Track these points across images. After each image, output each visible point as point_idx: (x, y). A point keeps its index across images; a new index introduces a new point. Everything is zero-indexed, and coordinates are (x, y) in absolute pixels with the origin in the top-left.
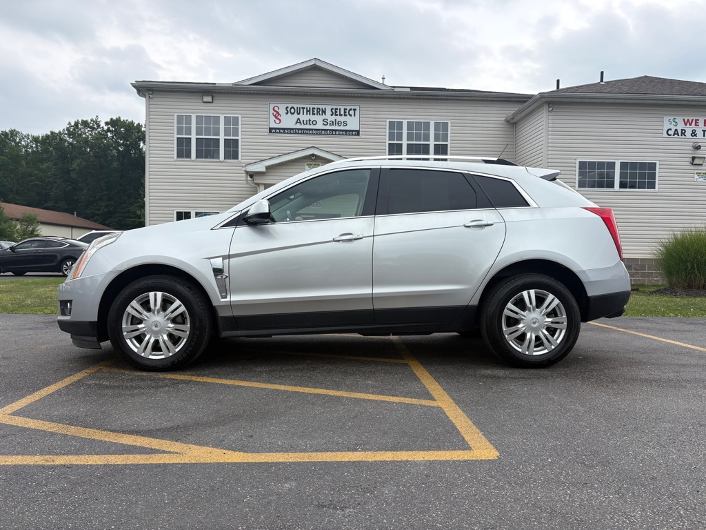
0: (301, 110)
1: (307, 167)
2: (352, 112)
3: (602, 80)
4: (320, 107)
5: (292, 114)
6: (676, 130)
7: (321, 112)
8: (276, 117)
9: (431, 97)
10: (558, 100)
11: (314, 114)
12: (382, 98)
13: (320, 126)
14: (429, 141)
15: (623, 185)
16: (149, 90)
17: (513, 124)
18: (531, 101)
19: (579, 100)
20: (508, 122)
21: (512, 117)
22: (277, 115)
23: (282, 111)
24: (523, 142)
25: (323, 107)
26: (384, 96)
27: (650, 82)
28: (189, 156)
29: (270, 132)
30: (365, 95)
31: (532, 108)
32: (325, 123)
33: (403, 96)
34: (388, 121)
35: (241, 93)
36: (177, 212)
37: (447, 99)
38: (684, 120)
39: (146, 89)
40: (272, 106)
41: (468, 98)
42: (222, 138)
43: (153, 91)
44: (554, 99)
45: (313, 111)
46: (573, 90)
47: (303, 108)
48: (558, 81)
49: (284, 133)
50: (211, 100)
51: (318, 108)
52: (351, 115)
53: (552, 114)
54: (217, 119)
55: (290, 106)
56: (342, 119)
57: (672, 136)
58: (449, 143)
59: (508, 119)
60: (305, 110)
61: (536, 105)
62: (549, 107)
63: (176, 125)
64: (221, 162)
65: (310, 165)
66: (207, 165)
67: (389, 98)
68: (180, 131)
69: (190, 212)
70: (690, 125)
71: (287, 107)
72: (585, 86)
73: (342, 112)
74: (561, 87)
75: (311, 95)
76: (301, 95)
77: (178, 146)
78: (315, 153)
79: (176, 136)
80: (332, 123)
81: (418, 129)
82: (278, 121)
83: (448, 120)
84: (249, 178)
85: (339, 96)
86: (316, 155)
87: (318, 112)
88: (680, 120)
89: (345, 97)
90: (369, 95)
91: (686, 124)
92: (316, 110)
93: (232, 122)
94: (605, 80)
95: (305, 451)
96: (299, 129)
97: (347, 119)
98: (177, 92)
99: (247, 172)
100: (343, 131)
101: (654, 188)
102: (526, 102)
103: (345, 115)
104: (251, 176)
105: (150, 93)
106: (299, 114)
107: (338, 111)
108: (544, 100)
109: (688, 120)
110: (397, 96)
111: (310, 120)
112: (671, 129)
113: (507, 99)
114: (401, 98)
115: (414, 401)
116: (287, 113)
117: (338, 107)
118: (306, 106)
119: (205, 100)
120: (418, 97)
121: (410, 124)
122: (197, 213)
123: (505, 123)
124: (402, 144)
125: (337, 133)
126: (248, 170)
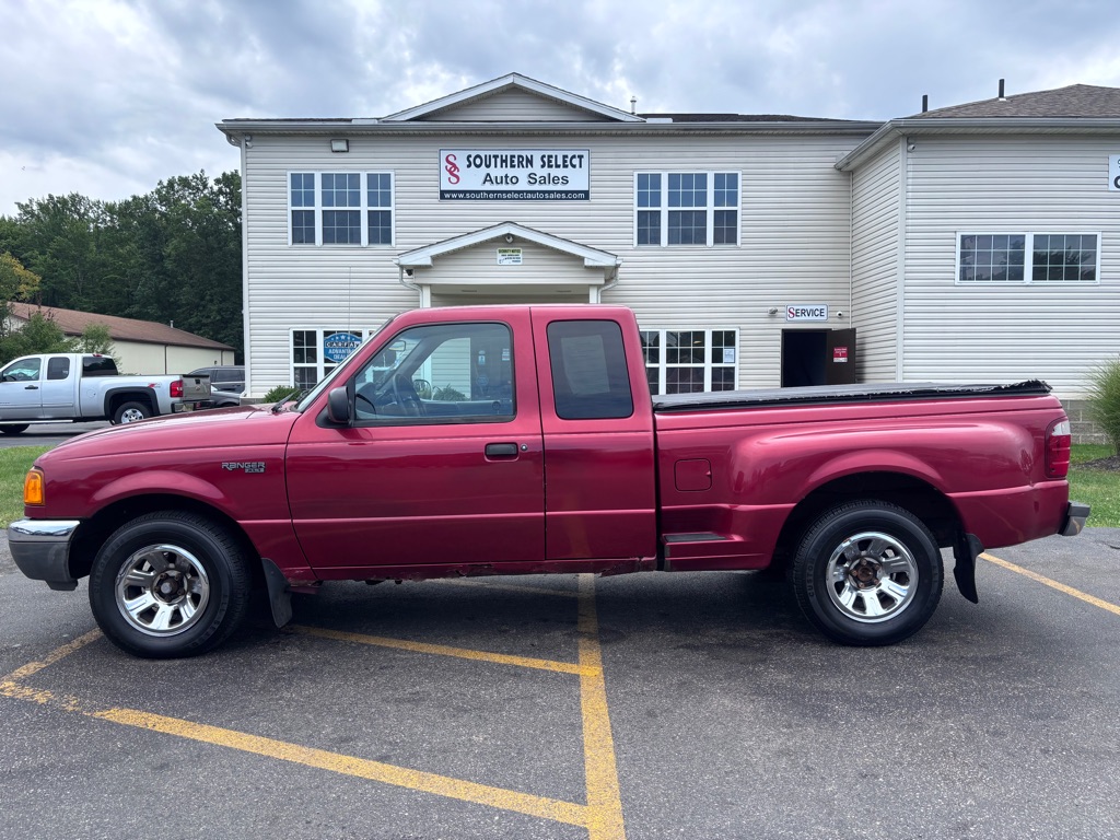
0: (493, 160)
1: (499, 256)
2: (576, 161)
3: (1001, 95)
4: (524, 154)
5: (478, 167)
7: (524, 163)
8: (451, 173)
9: (708, 132)
10: (923, 130)
11: (514, 166)
12: (626, 135)
13: (523, 185)
14: (705, 205)
15: (1039, 274)
16: (246, 135)
17: (848, 173)
18: (877, 133)
19: (961, 131)
20: (840, 169)
21: (845, 161)
22: (453, 169)
23: (461, 162)
24: (865, 203)
25: (529, 154)
26: (629, 132)
27: (1089, 95)
28: (311, 239)
29: (442, 197)
30: (598, 132)
31: (879, 145)
32: (532, 181)
33: (661, 132)
34: (636, 174)
35: (394, 135)
36: (295, 333)
37: (741, 135)
39: (239, 133)
40: (444, 154)
41: (771, 132)
42: (364, 209)
43: (251, 135)
44: (917, 130)
45: (512, 161)
46: (950, 114)
47: (496, 157)
48: (925, 98)
49: (464, 198)
50: (345, 148)
51: (519, 156)
52: (574, 166)
53: (914, 155)
54: (355, 178)
55: (474, 154)
56: (560, 172)
58: (738, 208)
59: (840, 165)
60: (499, 160)
61: (886, 140)
62: (909, 144)
63: (289, 190)
64: (363, 248)
65: (505, 251)
66: (342, 254)
67: (637, 135)
68: (296, 200)
69: (315, 332)
71: (470, 156)
72: (973, 104)
73: (560, 162)
74: (930, 109)
75: (508, 135)
76: (492, 135)
77: (293, 225)
78: (513, 233)
79: (291, 208)
80: (544, 180)
81: (687, 186)
82: (454, 180)
83: (738, 169)
84: (406, 275)
85: (554, 135)
86: (513, 236)
87: (520, 163)
89: (564, 135)
90: (603, 132)
92: (516, 160)
93: (380, 183)
94: (1006, 95)
96: (488, 192)
97: (568, 172)
98: (290, 135)
99: (402, 267)
100: (561, 192)
101: (1094, 279)
102: (871, 134)
103: (565, 166)
104: (410, 272)
105: (248, 138)
106: (488, 166)
107: (553, 160)
108: (898, 131)
110: (650, 132)
111: (506, 176)
113: (839, 131)
114: (658, 135)
116: (469, 166)
117: (553, 153)
118: (499, 153)
119: (335, 148)
120: (687, 132)
121: (673, 178)
122: (327, 334)
123: (835, 171)
124: (660, 212)
125: (552, 196)
126: (402, 263)
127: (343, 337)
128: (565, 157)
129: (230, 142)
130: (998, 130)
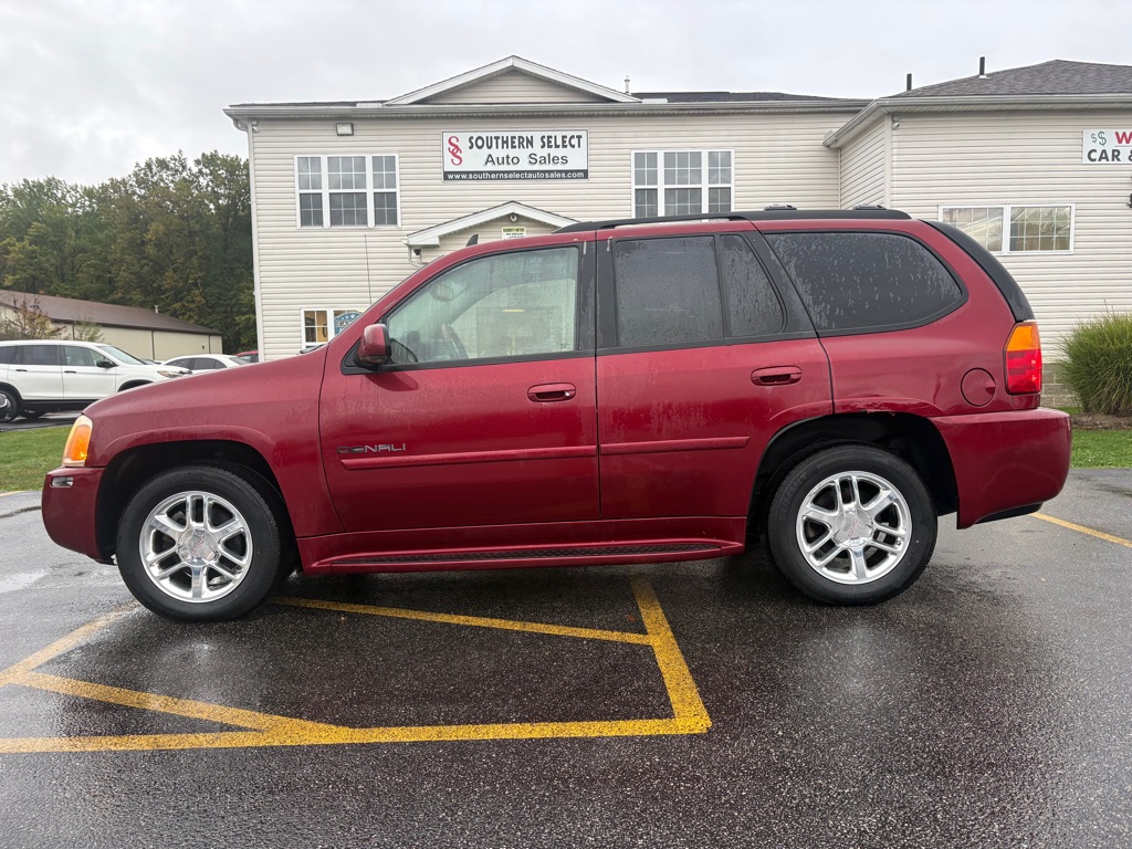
0: (494, 141)
1: (504, 235)
2: (575, 141)
3: (982, 72)
4: (524, 135)
5: (480, 148)
6: (1104, 151)
7: (525, 144)
8: (454, 155)
9: (702, 112)
10: (907, 109)
11: (515, 147)
12: (623, 116)
13: (524, 165)
14: (700, 183)
15: (1015, 245)
16: (252, 119)
17: (836, 149)
18: (865, 110)
19: (943, 108)
20: (828, 146)
21: (834, 138)
22: (455, 151)
23: (464, 144)
24: (852, 179)
25: (529, 135)
26: (626, 113)
27: (1063, 72)
28: (320, 222)
29: (446, 178)
30: (596, 113)
31: (866, 123)
32: (533, 161)
33: (656, 112)
34: (633, 152)
35: (398, 118)
36: (306, 313)
37: (733, 114)
38: (1117, 134)
39: (246, 117)
40: (447, 136)
41: (762, 110)
42: (370, 191)
43: (258, 120)
44: (902, 108)
45: (513, 142)
46: (933, 92)
47: (497, 138)
48: (909, 76)
49: (467, 179)
50: (349, 131)
51: (520, 137)
52: (573, 146)
53: (898, 132)
54: (361, 161)
55: (475, 135)
56: (560, 152)
57: (1097, 162)
58: (732, 185)
59: (829, 142)
60: (500, 141)
61: (872, 118)
62: (894, 122)
63: (296, 173)
64: (370, 229)
65: (510, 230)
66: (349, 235)
67: (633, 115)
68: (304, 184)
69: (325, 312)
70: (1128, 142)
71: (472, 138)
72: (955, 82)
73: (559, 142)
74: (914, 87)
75: (508, 117)
76: (493, 117)
77: (301, 208)
78: (517, 212)
79: (298, 191)
80: (544, 160)
81: (683, 164)
82: (457, 161)
83: (731, 147)
84: (414, 254)
85: (553, 116)
86: (517, 215)
87: (521, 144)
88: (1110, 135)
89: (562, 117)
90: (601, 113)
91: (1120, 141)
92: (516, 141)
93: (385, 164)
94: (986, 72)
95: (436, 723)
96: (491, 173)
97: (568, 152)
99: (410, 247)
100: (561, 172)
101: (1064, 244)
102: (858, 112)
103: (565, 146)
104: (418, 252)
105: (255, 123)
106: (490, 147)
107: (553, 140)
108: (883, 110)
109: (1124, 134)
110: (646, 112)
111: (508, 157)
112: (1095, 151)
113: (827, 109)
114: (653, 115)
115: (615, 636)
116: (471, 147)
117: (553, 134)
118: (500, 135)
119: (340, 132)
120: (681, 112)
121: (669, 157)
122: (337, 313)
123: (824, 148)
124: (656, 189)
125: (552, 175)
126: (411, 243)
127: (353, 316)
128: (564, 137)
129: (237, 127)
130: (978, 108)
